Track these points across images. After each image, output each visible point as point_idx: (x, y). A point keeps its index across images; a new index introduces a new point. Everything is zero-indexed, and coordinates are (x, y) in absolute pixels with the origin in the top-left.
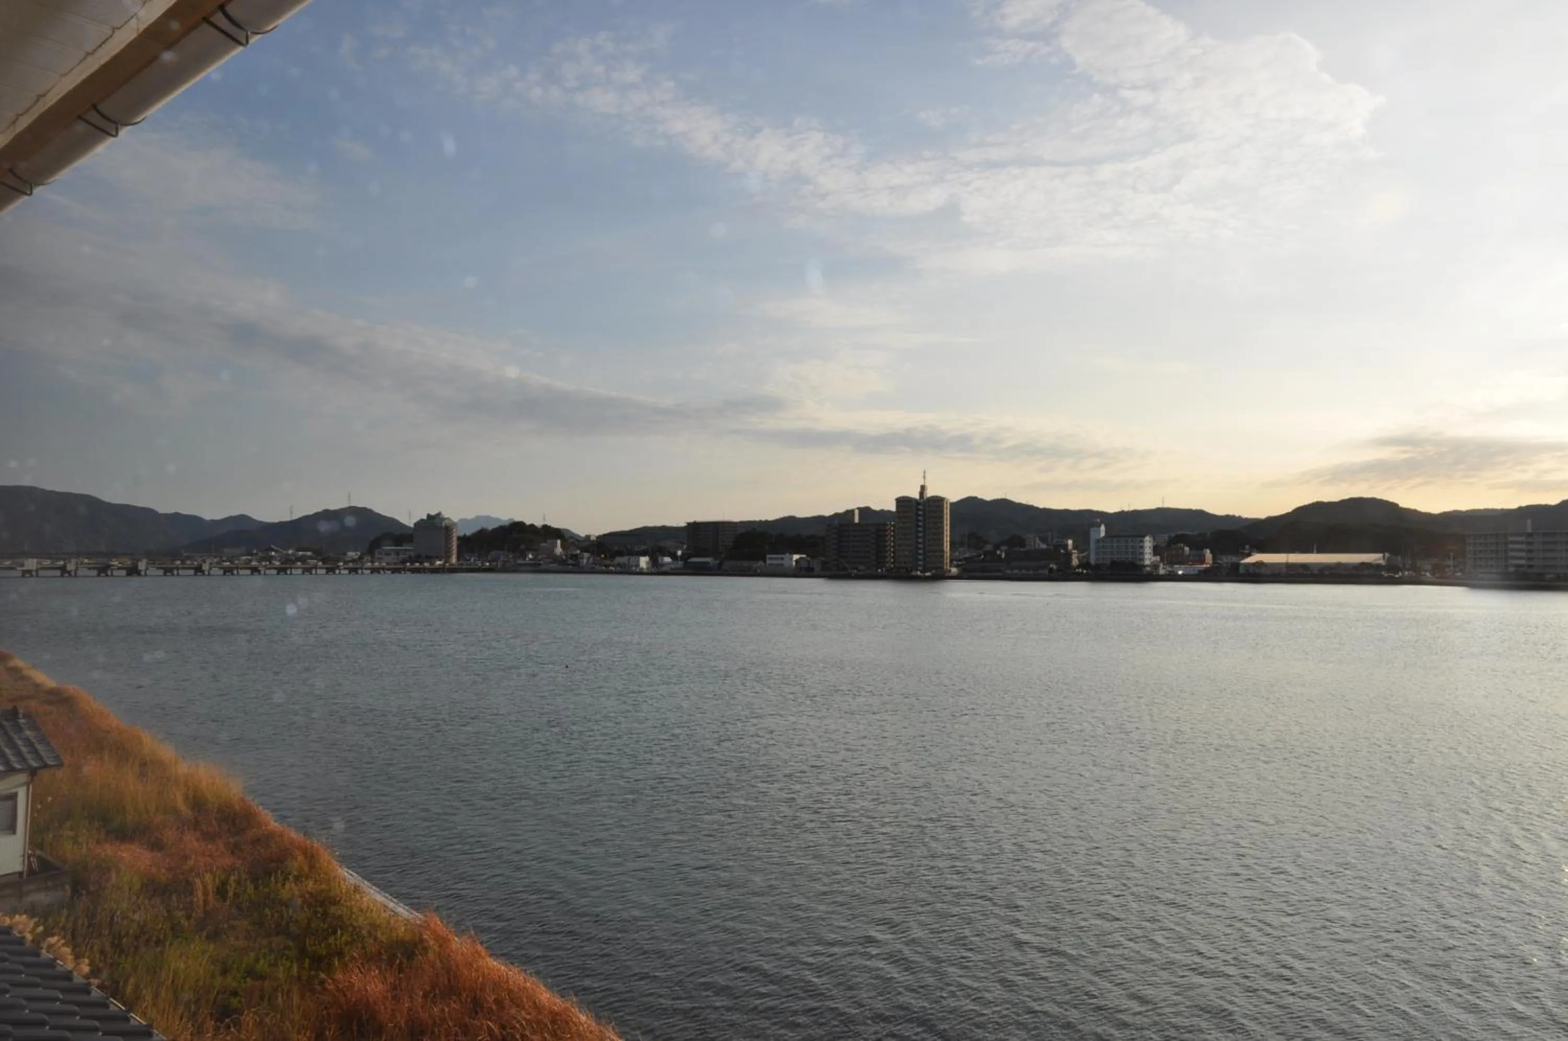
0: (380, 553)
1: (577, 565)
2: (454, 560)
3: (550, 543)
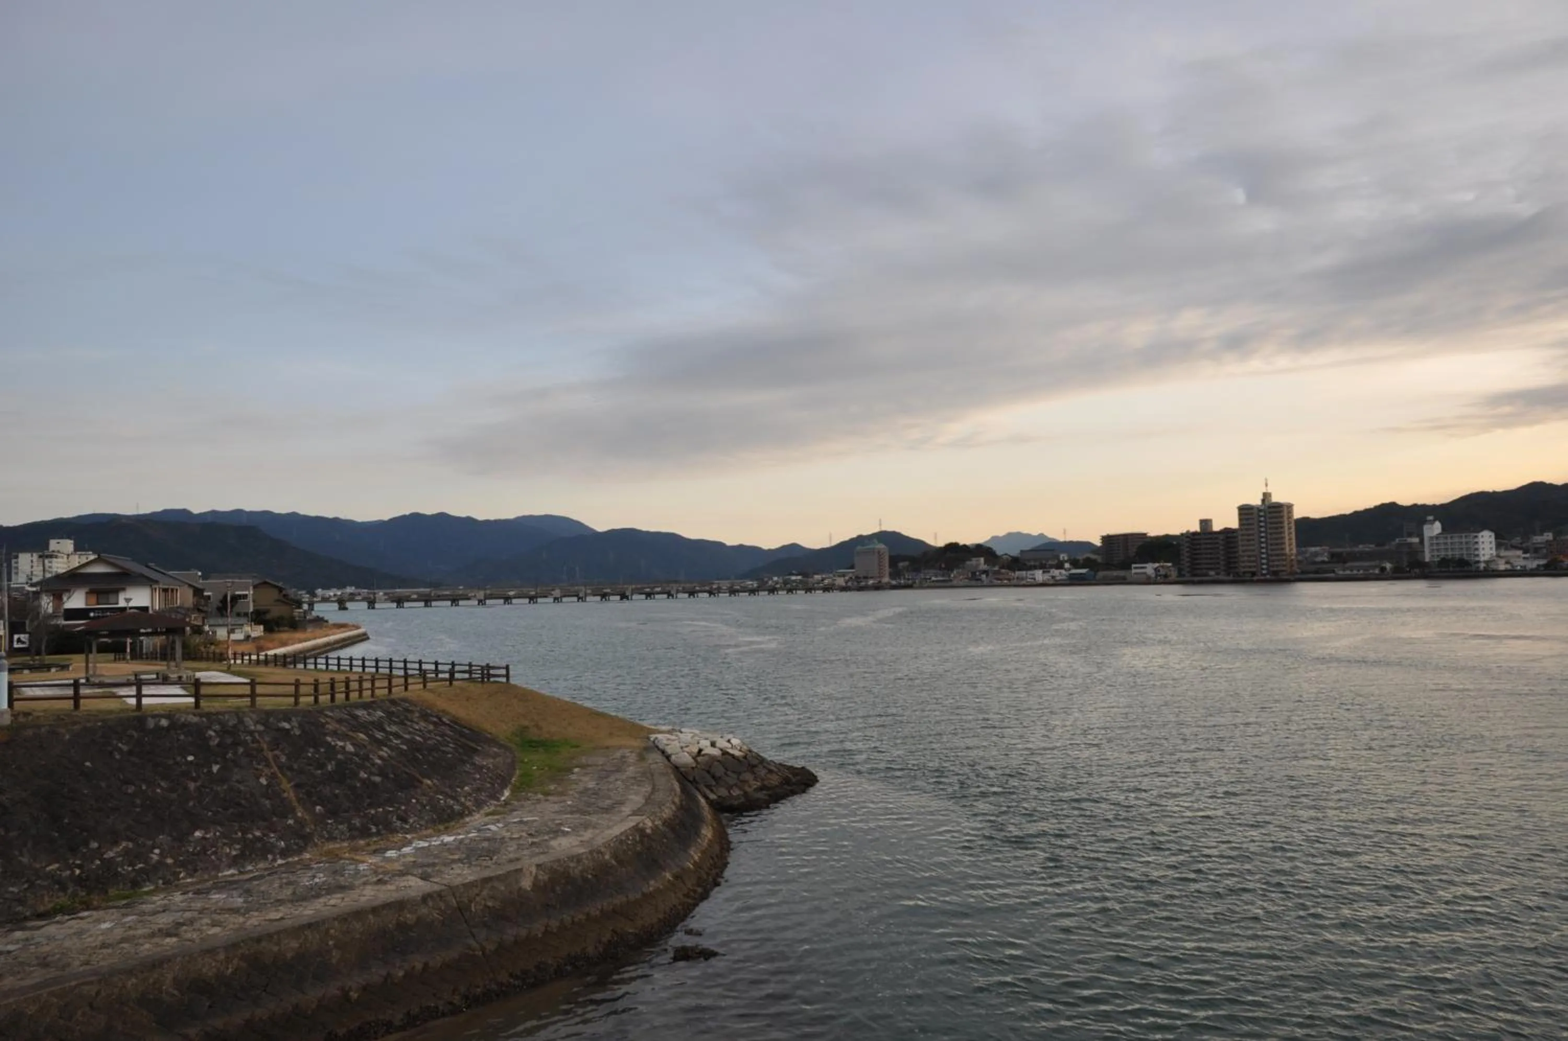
2: (886, 579)
3: (974, 561)
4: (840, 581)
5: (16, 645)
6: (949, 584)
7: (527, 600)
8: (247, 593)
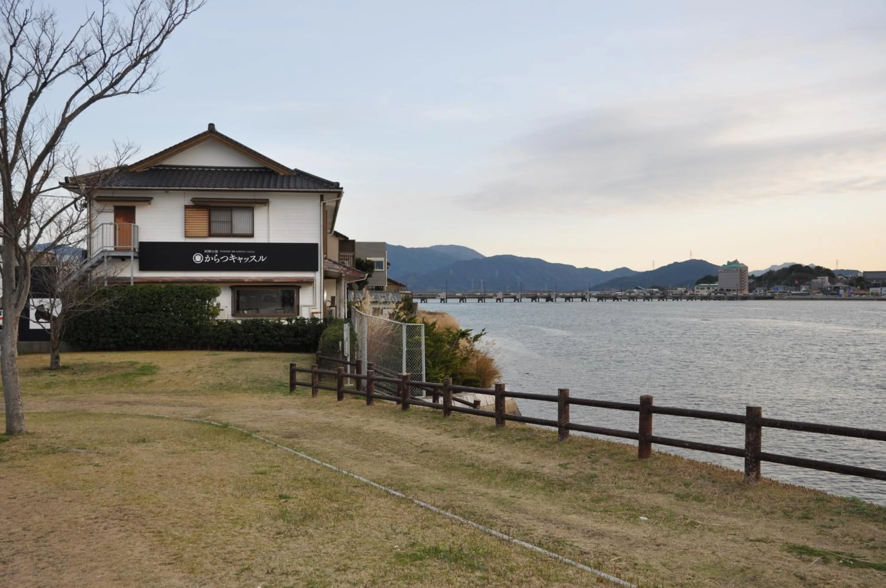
0: (697, 288)
1: (838, 294)
2: (746, 292)
3: (819, 279)
4: (705, 293)
5: (33, 326)
6: (809, 297)
7: (477, 300)
8: (382, 259)
